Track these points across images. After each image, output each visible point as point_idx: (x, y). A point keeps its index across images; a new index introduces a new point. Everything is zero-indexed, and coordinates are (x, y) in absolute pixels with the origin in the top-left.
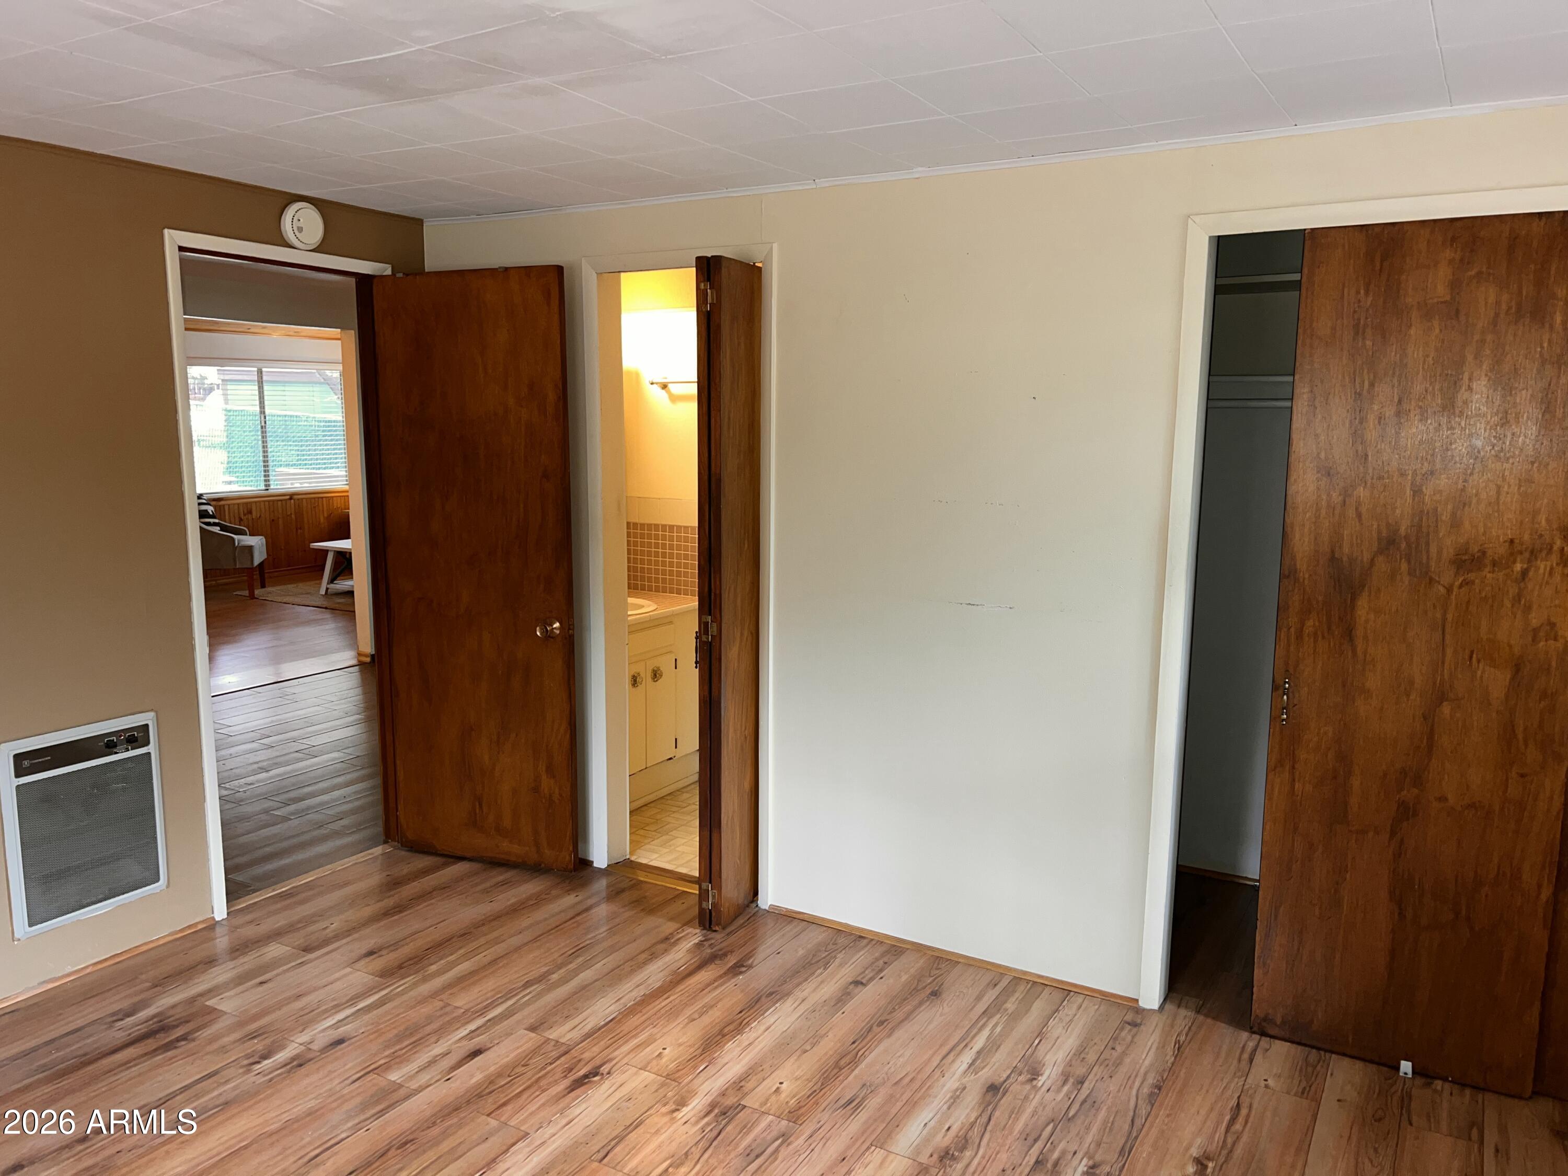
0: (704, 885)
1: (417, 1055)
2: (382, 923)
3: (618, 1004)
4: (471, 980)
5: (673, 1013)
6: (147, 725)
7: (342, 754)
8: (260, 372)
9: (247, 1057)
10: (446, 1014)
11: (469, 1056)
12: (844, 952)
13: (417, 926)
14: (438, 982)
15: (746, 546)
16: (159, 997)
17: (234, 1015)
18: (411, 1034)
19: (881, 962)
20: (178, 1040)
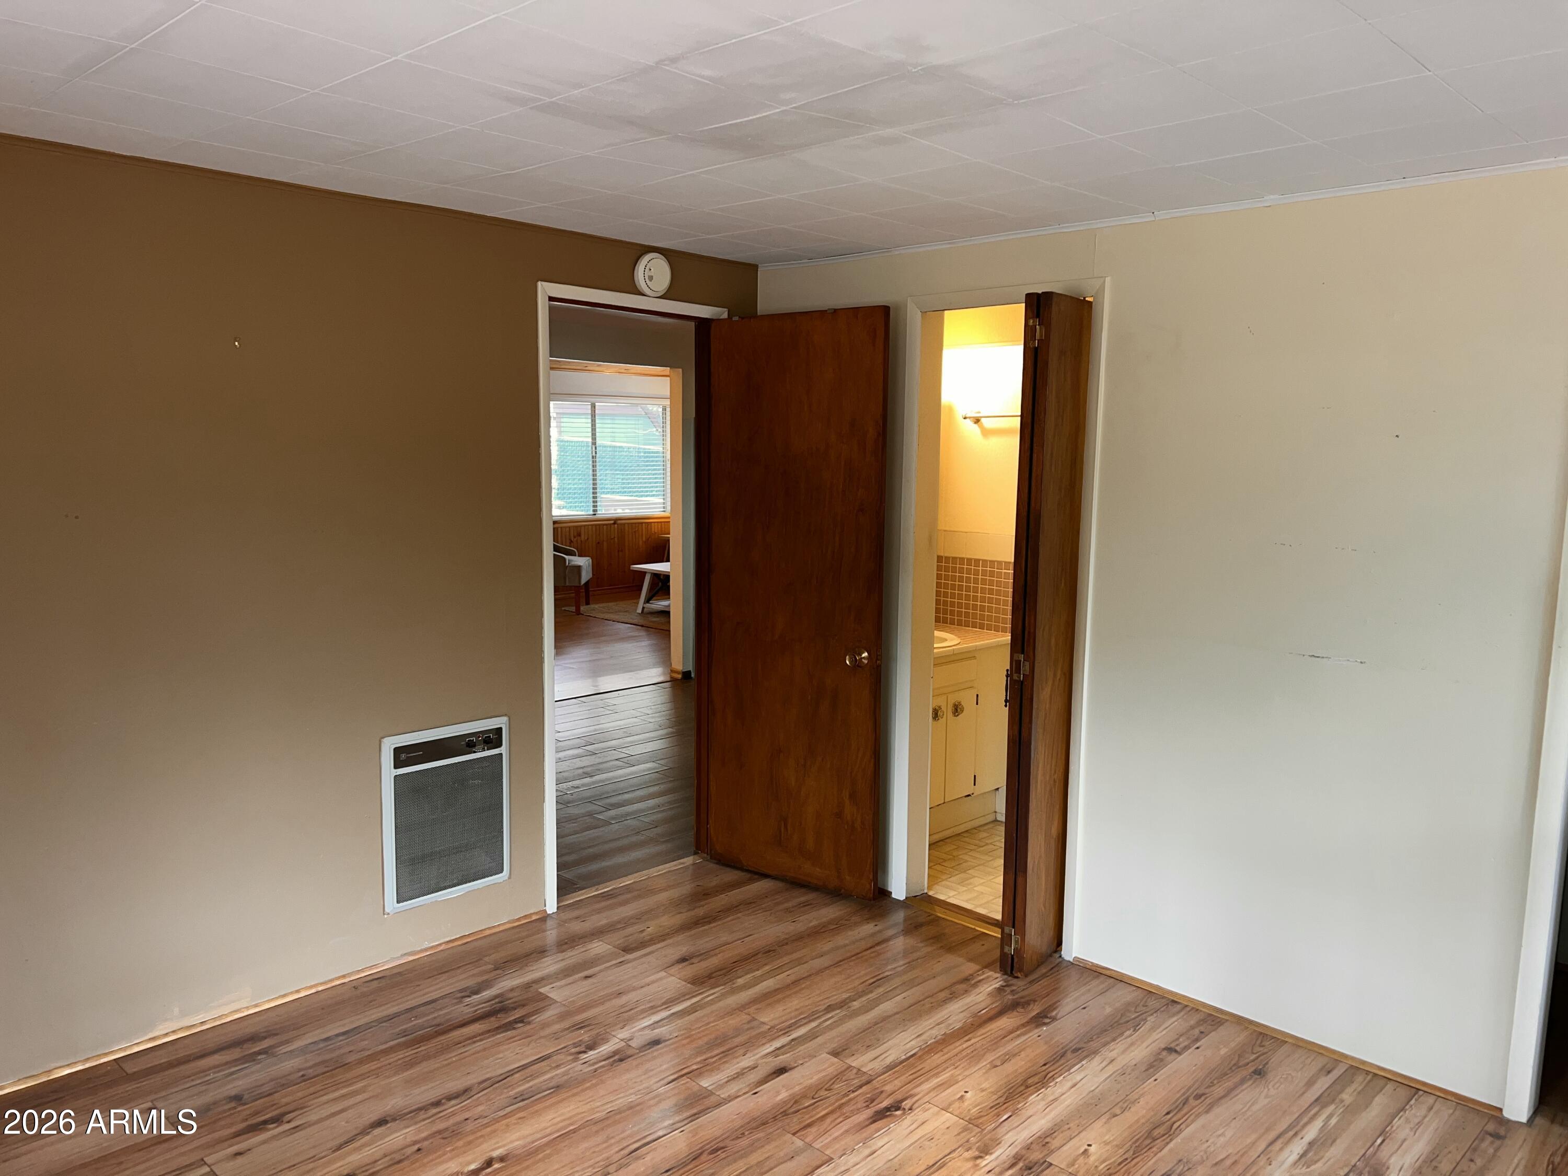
0: (1007, 930)
1: (727, 1065)
2: (693, 932)
3: (918, 1039)
4: (775, 998)
5: (975, 1057)
6: (501, 728)
7: (657, 765)
8: (593, 406)
9: (575, 1045)
10: (753, 1028)
11: (774, 1073)
12: (1155, 1015)
13: (725, 938)
14: (745, 996)
15: (1063, 585)
16: (499, 980)
17: (564, 1005)
18: (720, 1043)
19: (1196, 1032)
20: (516, 1021)
